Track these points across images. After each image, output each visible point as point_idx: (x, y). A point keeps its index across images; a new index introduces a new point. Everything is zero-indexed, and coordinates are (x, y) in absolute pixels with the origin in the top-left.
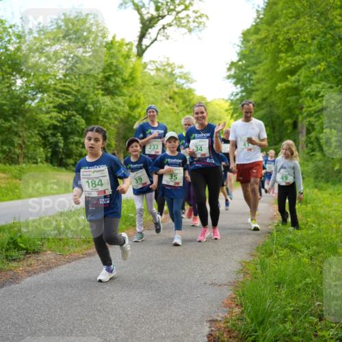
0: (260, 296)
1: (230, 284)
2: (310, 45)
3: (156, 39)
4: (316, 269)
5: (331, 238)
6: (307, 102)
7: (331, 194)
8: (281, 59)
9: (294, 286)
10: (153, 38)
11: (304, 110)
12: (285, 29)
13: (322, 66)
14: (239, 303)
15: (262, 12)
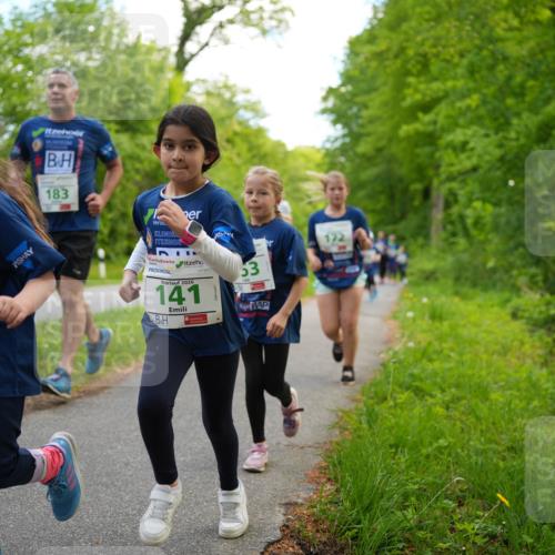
0: (366, 466)
1: (317, 446)
2: (457, 65)
3: (207, 44)
4: (454, 425)
5: (480, 376)
6: (447, 157)
7: (480, 306)
8: (409, 85)
9: (420, 451)
10: (204, 42)
11: (442, 169)
12: (419, 39)
13: (474, 100)
14: (332, 477)
15: (382, 9)
